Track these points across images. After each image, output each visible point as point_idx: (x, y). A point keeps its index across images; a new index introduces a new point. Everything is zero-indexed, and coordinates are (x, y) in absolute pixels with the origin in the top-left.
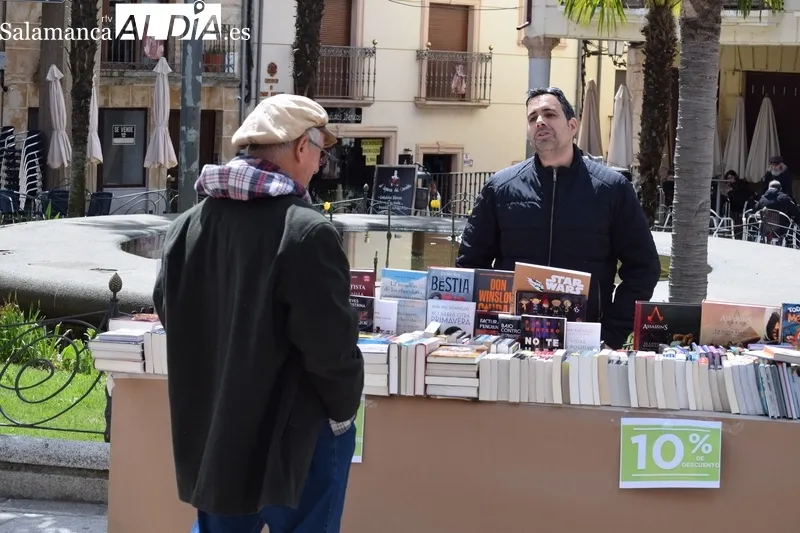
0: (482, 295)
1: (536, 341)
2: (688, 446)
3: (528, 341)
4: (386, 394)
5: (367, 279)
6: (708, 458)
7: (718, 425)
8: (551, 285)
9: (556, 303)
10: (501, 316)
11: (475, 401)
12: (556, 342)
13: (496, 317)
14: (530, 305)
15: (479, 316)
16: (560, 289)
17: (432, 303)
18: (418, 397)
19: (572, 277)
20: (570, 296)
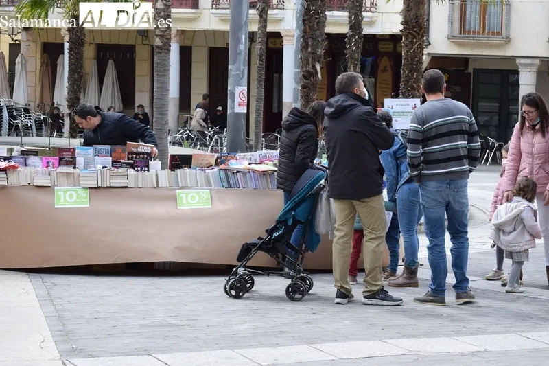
0: (113, 155)
1: (139, 169)
2: (199, 196)
3: (136, 168)
4: (96, 186)
5: (72, 150)
6: (206, 199)
7: (208, 191)
8: (140, 150)
9: (141, 156)
10: (122, 161)
11: (127, 187)
12: (146, 169)
13: (120, 162)
14: (132, 157)
15: (113, 162)
16: (143, 151)
17: (97, 157)
18: (108, 187)
19: (147, 146)
20: (146, 153)
